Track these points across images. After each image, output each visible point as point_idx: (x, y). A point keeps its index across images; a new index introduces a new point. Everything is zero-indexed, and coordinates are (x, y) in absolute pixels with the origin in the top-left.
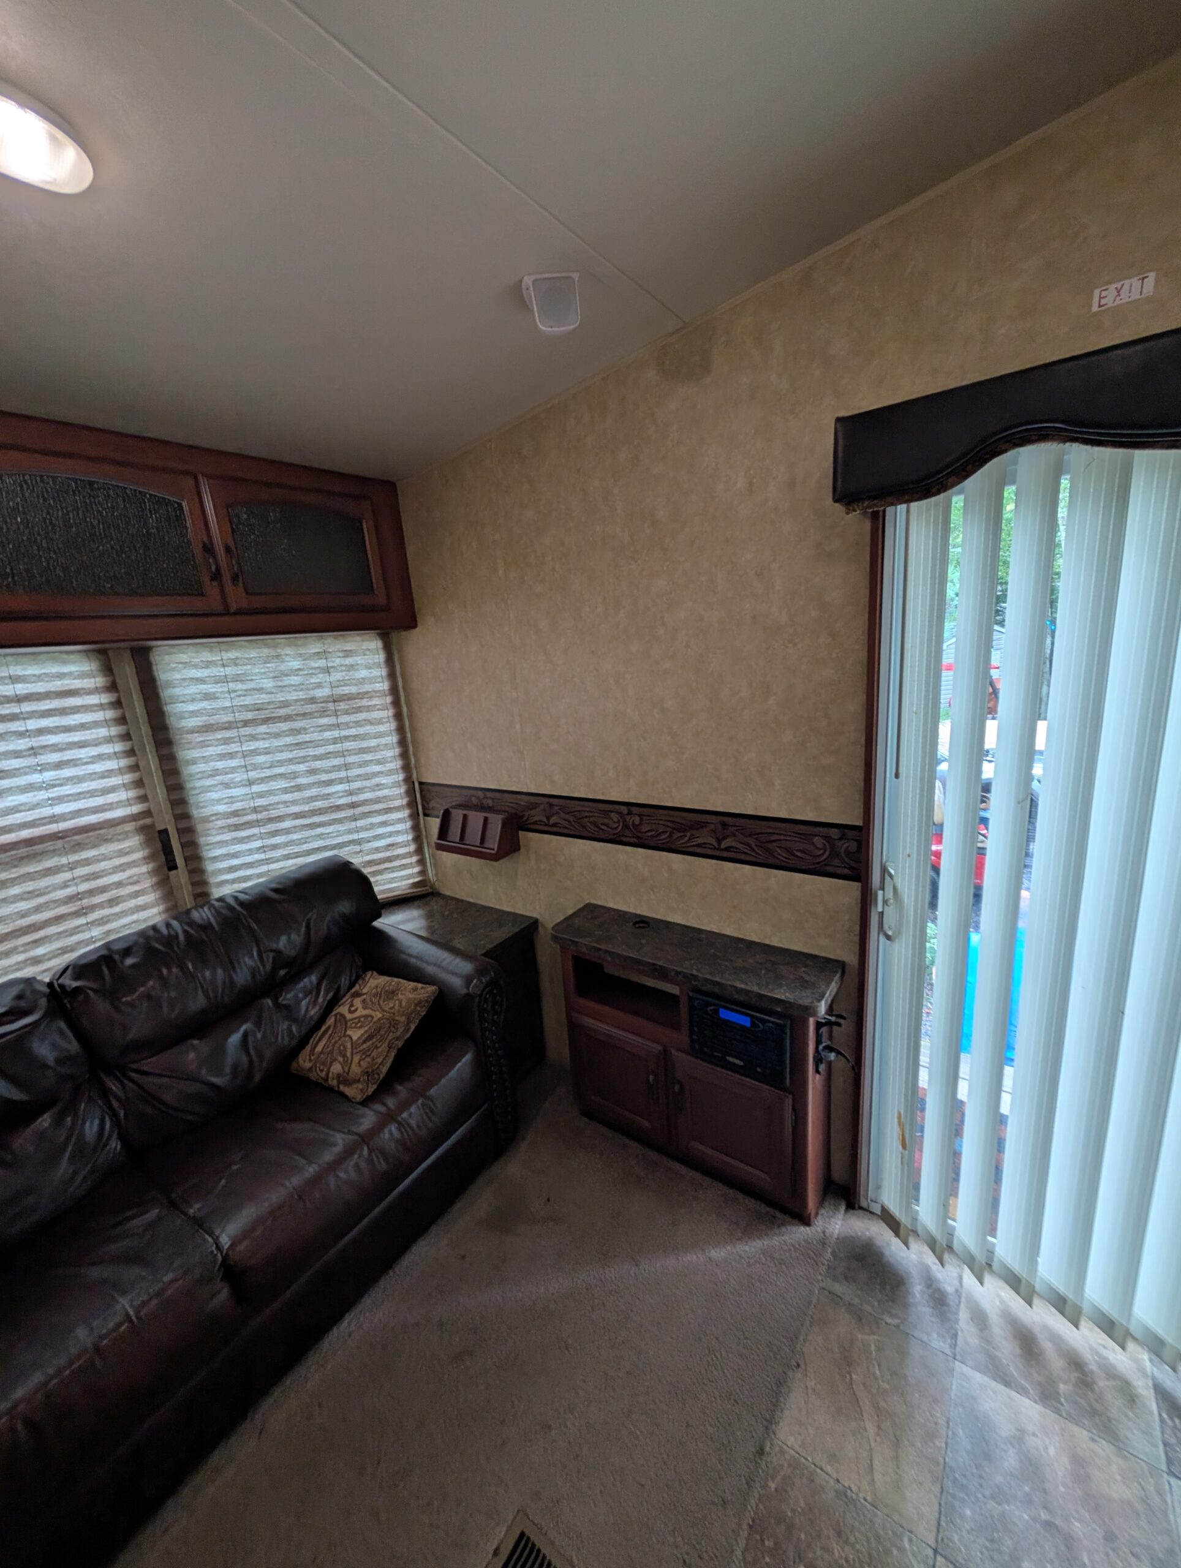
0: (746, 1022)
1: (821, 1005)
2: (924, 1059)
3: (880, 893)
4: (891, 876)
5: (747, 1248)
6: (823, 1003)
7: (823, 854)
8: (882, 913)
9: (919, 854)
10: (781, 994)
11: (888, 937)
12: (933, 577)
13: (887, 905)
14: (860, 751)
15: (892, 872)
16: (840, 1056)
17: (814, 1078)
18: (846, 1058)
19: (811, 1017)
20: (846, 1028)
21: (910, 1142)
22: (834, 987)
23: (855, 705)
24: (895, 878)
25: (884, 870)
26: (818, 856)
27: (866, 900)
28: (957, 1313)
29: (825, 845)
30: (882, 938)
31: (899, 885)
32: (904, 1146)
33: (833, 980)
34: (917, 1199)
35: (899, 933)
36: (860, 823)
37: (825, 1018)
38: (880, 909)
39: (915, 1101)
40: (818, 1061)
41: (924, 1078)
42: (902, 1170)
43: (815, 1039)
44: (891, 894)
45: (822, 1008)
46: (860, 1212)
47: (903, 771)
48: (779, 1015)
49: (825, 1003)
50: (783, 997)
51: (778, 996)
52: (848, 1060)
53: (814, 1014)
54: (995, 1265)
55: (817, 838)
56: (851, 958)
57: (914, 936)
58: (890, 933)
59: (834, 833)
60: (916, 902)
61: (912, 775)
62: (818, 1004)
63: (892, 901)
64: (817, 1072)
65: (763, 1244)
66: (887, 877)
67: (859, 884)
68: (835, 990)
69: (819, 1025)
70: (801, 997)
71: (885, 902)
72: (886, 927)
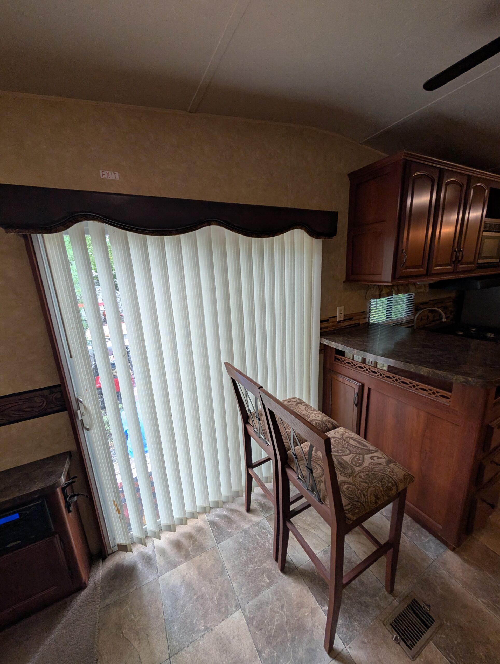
0: (16, 516)
1: (62, 479)
2: (117, 471)
3: (78, 412)
4: (81, 402)
5: (53, 636)
6: (62, 477)
7: (43, 404)
8: (82, 420)
9: (91, 388)
10: (35, 488)
11: (88, 429)
12: (64, 269)
13: (83, 415)
14: (49, 349)
15: (81, 400)
16: (79, 496)
17: (68, 515)
18: (82, 495)
19: (58, 488)
20: (79, 480)
21: (121, 509)
22: (67, 466)
23: (40, 327)
24: (83, 402)
25: (77, 401)
26: (40, 406)
27: (73, 417)
28: (155, 558)
29: (42, 400)
30: (85, 431)
31: (86, 405)
32: (119, 513)
33: (65, 463)
34: (131, 529)
35: (92, 425)
36: (59, 383)
37: (66, 484)
38: (80, 419)
39: (118, 491)
40: (68, 506)
41: (119, 479)
42: (121, 523)
43: (63, 497)
44: (84, 410)
45: (63, 480)
46: (110, 557)
47: (73, 354)
48: (38, 499)
49: (64, 477)
50: (38, 488)
51: (35, 490)
52: (84, 495)
53: (59, 485)
54: (149, 534)
55: (36, 398)
56: (72, 447)
57: (99, 423)
58: (88, 427)
59: (46, 392)
60: (95, 409)
61: (78, 355)
62: (60, 479)
63: (85, 413)
64: (69, 511)
65: (63, 623)
66: (79, 403)
67: (67, 412)
68: (68, 467)
69: (63, 489)
70: (50, 482)
71: (82, 414)
72: (85, 425)
